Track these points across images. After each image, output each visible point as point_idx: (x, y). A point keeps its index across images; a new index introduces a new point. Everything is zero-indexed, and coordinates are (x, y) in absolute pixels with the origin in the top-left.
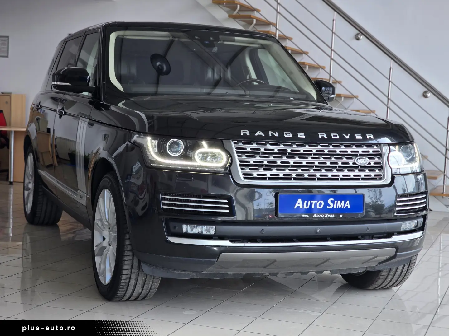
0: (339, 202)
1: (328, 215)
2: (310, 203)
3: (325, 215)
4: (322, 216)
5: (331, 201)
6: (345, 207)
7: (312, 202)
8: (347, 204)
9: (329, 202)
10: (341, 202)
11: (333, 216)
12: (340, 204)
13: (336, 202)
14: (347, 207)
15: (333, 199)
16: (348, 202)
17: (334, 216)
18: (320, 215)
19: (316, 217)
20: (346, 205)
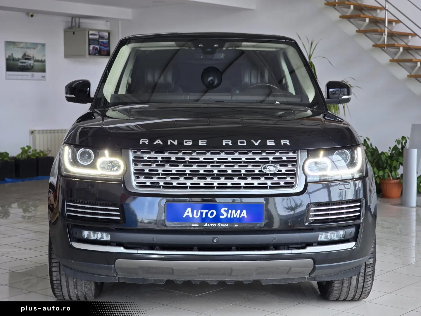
0: (234, 211)
1: (221, 225)
2: (201, 212)
3: (217, 225)
4: (214, 225)
5: (225, 210)
6: (241, 217)
7: (202, 211)
8: (244, 214)
9: (222, 211)
10: (236, 212)
11: (226, 226)
12: (235, 214)
13: (230, 211)
14: (243, 217)
15: (226, 209)
16: (244, 211)
17: (228, 226)
18: (212, 225)
19: (207, 226)
20: (242, 215)
